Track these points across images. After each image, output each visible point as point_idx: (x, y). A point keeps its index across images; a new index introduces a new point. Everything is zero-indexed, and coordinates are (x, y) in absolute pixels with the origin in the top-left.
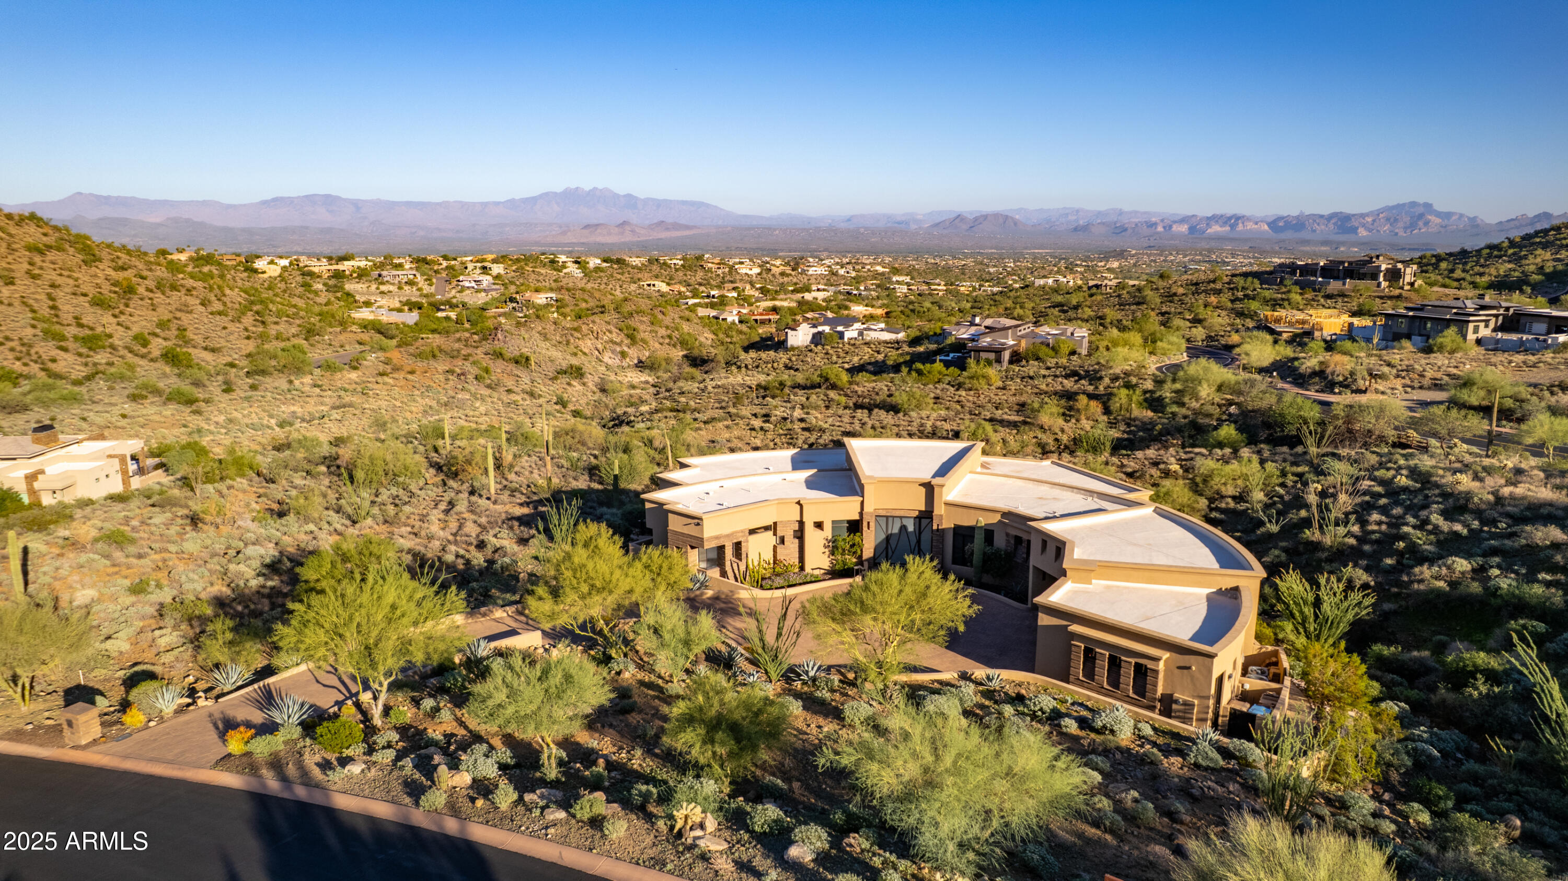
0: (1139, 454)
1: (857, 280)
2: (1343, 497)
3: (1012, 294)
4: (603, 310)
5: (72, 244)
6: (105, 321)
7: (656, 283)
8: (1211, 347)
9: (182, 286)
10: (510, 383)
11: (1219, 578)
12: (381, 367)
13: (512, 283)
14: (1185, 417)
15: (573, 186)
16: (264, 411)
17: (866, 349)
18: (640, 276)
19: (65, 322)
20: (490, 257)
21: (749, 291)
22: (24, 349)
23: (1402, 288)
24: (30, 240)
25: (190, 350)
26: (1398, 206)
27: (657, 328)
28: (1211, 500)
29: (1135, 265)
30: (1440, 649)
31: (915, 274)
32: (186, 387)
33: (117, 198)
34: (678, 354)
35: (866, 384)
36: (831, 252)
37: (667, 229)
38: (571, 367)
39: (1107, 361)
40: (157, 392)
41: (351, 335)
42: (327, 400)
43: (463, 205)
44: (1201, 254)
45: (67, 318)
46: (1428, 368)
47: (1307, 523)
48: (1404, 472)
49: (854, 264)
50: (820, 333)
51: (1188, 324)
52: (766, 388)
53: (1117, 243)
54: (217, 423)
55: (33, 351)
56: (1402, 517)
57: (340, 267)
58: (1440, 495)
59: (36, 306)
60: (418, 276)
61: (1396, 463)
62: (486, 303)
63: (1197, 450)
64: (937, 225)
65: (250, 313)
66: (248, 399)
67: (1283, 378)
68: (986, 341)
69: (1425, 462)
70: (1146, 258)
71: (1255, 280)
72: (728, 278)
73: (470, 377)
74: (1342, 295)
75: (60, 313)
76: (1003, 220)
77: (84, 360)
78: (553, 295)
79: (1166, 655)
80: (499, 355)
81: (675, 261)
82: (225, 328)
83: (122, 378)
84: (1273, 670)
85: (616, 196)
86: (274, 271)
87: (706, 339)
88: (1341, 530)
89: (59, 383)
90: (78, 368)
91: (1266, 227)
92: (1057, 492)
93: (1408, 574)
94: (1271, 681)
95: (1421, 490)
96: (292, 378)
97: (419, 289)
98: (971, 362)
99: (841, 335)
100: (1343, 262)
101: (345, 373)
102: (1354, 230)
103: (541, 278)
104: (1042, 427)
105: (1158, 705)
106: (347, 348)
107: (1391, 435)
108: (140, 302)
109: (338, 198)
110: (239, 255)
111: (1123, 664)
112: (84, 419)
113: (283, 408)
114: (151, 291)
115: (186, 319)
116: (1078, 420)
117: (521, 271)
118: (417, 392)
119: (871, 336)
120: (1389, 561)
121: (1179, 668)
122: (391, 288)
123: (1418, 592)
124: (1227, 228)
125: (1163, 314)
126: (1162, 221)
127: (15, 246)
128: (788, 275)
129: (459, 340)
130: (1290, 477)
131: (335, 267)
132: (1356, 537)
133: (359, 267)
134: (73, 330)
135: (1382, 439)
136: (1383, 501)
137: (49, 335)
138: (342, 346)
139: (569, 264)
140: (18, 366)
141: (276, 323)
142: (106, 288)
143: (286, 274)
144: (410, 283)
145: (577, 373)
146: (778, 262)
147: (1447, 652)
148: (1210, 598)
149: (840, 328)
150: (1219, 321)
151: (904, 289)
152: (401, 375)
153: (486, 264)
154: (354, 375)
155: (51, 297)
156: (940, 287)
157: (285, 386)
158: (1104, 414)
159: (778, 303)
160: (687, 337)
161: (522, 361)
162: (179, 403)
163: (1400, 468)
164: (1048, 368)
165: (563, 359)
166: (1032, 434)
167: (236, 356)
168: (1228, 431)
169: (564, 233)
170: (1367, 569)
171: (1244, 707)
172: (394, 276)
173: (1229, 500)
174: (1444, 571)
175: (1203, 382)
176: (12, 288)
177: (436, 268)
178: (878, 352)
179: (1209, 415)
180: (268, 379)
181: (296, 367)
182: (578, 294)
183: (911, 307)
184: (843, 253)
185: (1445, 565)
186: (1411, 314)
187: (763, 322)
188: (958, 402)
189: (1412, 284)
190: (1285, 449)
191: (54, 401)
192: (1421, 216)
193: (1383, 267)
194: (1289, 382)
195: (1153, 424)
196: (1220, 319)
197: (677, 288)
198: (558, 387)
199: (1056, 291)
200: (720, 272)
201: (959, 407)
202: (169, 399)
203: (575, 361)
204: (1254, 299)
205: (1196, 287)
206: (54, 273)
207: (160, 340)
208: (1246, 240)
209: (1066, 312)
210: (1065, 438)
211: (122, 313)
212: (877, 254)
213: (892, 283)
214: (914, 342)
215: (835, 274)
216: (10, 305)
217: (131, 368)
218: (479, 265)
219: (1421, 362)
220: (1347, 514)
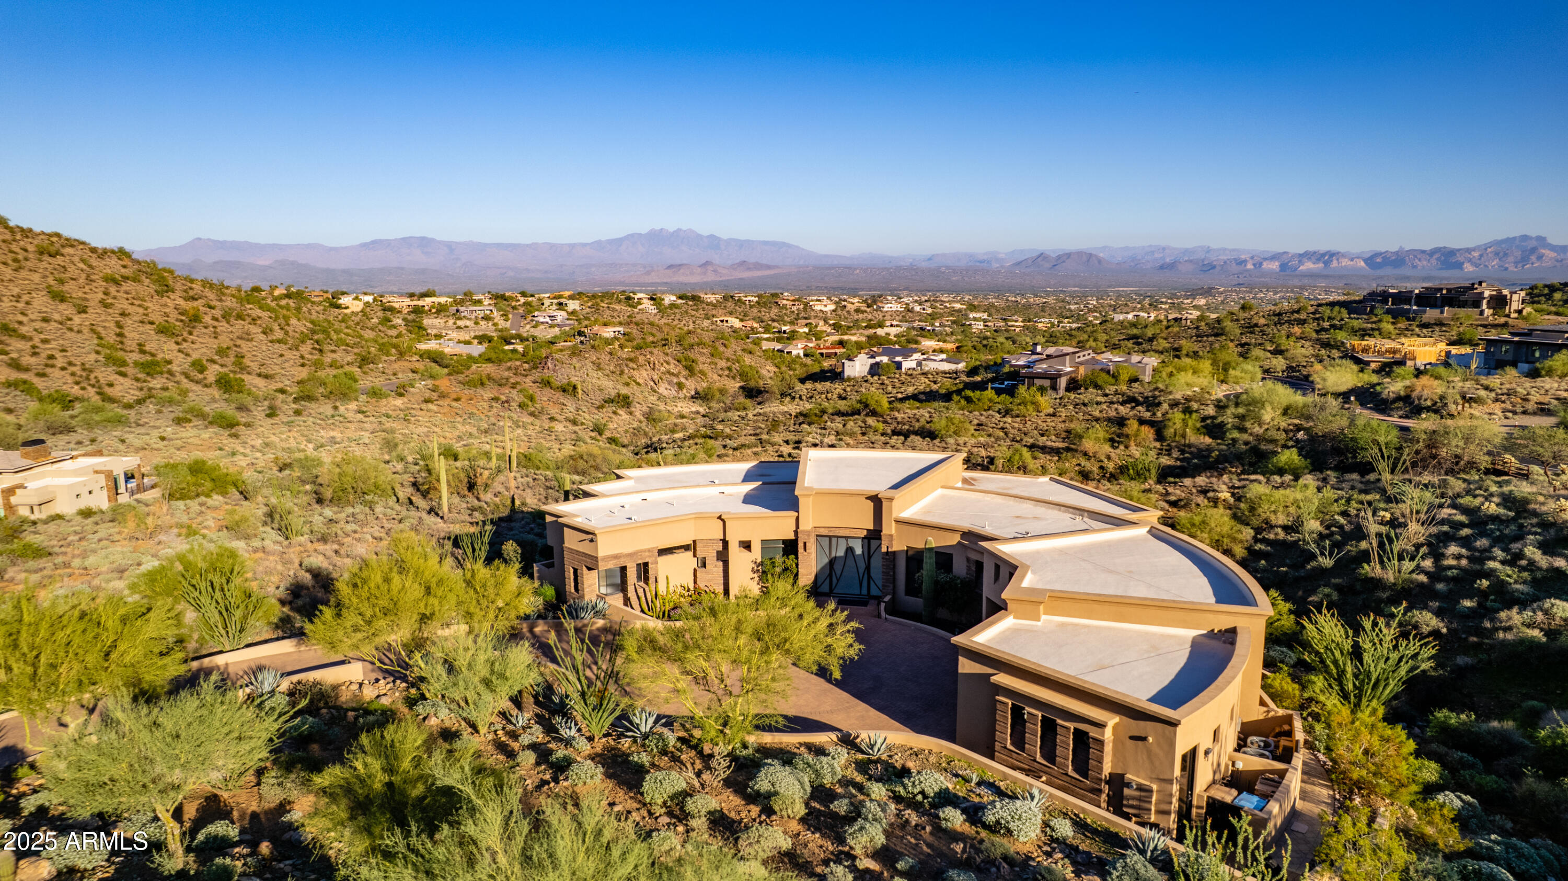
0: (1188, 482)
1: (933, 317)
2: (1413, 527)
3: (1089, 329)
4: (665, 343)
5: (149, 275)
6: (167, 349)
7: (729, 319)
8: (1291, 377)
9: (249, 315)
10: (554, 411)
11: (1211, 616)
12: (428, 394)
13: (586, 318)
14: (1246, 443)
15: (658, 227)
16: (303, 435)
17: (923, 379)
18: (714, 312)
19: (128, 349)
20: (567, 294)
21: (822, 327)
22: (84, 374)
23: (1508, 316)
24: (109, 271)
25: (245, 377)
26: (1508, 240)
27: (717, 360)
28: (1258, 530)
29: (1222, 302)
30: (1532, 720)
31: (993, 311)
32: (230, 411)
33: (231, 242)
34: (734, 385)
35: (907, 412)
36: (910, 290)
37: (749, 269)
38: (619, 395)
39: (1167, 387)
40: (202, 415)
41: (406, 364)
42: (367, 426)
43: (552, 246)
44: (1292, 291)
45: (131, 344)
46: (1533, 391)
47: (1365, 556)
48: (1496, 499)
49: (933, 302)
50: (877, 364)
51: (1269, 355)
52: (805, 415)
53: (1206, 280)
54: (253, 447)
55: (92, 376)
56: (1488, 550)
57: (420, 303)
58: (1539, 525)
59: (103, 333)
60: (495, 311)
61: (1486, 490)
62: (555, 337)
63: (1253, 477)
64: (1019, 264)
65: (309, 342)
66: (289, 424)
67: (1363, 405)
68: (1041, 367)
69: (1523, 489)
70: (1234, 295)
71: (1343, 310)
72: (803, 314)
73: (514, 405)
74: (1440, 323)
75: (125, 340)
76: (1087, 258)
77: (139, 385)
78: (621, 329)
79: (1112, 720)
80: (547, 383)
81: (749, 298)
82: (281, 355)
83: (171, 401)
84: (1283, 742)
85: (699, 237)
86: (357, 306)
87: (767, 372)
88: (1408, 565)
89: (108, 406)
90: (132, 392)
91: (1362, 264)
92: (1041, 510)
93: (1492, 620)
94: (1275, 758)
95: (1514, 519)
96: (338, 404)
97: (495, 325)
98: (1022, 389)
99: (899, 366)
100: (1441, 289)
101: (390, 399)
102: (1459, 265)
103: (615, 314)
104: (1085, 454)
105: (1106, 789)
106: (400, 376)
107: (1484, 461)
108: (204, 330)
109: (433, 240)
110: (327, 292)
111: (1059, 729)
112: (123, 441)
113: (323, 433)
114: (217, 320)
115: (245, 346)
116: (1127, 447)
117: (596, 308)
118: (459, 419)
119: (930, 366)
120: (1467, 603)
121: (1132, 738)
122: (468, 323)
123: (1504, 643)
124: (1321, 265)
125: (1242, 345)
126: (1252, 258)
127: (93, 277)
128: (863, 312)
129: (510, 368)
130: (1354, 504)
131: (415, 303)
132: (1427, 573)
133: (439, 304)
134: (135, 356)
135: (1472, 465)
136: (1466, 532)
137: (111, 360)
138: (395, 374)
139: (645, 301)
140: (76, 390)
141: (333, 351)
142: (174, 315)
143: (368, 309)
144: (486, 318)
145: (625, 402)
146: (856, 300)
147: (1541, 723)
148: (1196, 644)
149: (898, 359)
150: (1301, 351)
151: (981, 325)
152: (446, 402)
153: (562, 300)
154: (399, 402)
155: (119, 325)
156: (1018, 323)
157: (329, 411)
158: (1157, 440)
159: (846, 337)
160: (747, 369)
161: (569, 390)
162: (220, 426)
163: (1492, 495)
164: (1106, 395)
165: (611, 387)
166: (1075, 461)
167: (287, 383)
168: (1289, 457)
169: (648, 273)
170: (1438, 613)
171: (1227, 795)
172: (472, 312)
173: (1279, 530)
174: (1540, 616)
175: (1267, 404)
176: (84, 316)
177: (513, 304)
178: (935, 382)
179: (1273, 441)
180: (313, 405)
181: (342, 393)
182: (647, 328)
183: (985, 342)
184: (923, 292)
185: (1541, 610)
186: (1516, 339)
187: (829, 356)
188: (1002, 428)
189: (1520, 312)
190: (1355, 476)
191: (98, 423)
192: (1533, 250)
193: (1487, 294)
194: (1370, 408)
195: (1209, 450)
196: (1303, 350)
197: (750, 323)
198: (601, 417)
199: (1134, 325)
200: (794, 308)
201: (1002, 434)
202: (211, 423)
203: (624, 391)
204: (1341, 328)
205: (1278, 317)
206: (126, 302)
207: (217, 367)
208: (1341, 277)
209: (1141, 344)
210: (1110, 466)
211: (185, 340)
212: (958, 293)
213: (970, 319)
214: (973, 372)
215: (910, 311)
216: (79, 332)
217: (184, 393)
218: (555, 301)
219: (1525, 386)
220: (1418, 547)
